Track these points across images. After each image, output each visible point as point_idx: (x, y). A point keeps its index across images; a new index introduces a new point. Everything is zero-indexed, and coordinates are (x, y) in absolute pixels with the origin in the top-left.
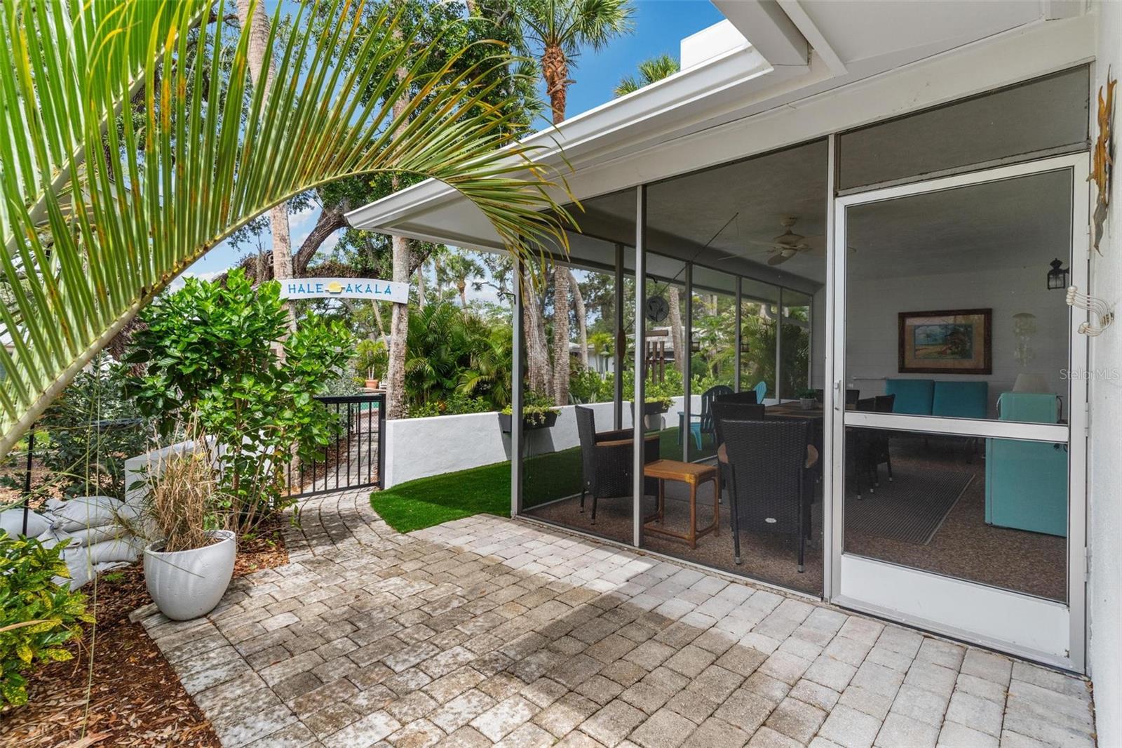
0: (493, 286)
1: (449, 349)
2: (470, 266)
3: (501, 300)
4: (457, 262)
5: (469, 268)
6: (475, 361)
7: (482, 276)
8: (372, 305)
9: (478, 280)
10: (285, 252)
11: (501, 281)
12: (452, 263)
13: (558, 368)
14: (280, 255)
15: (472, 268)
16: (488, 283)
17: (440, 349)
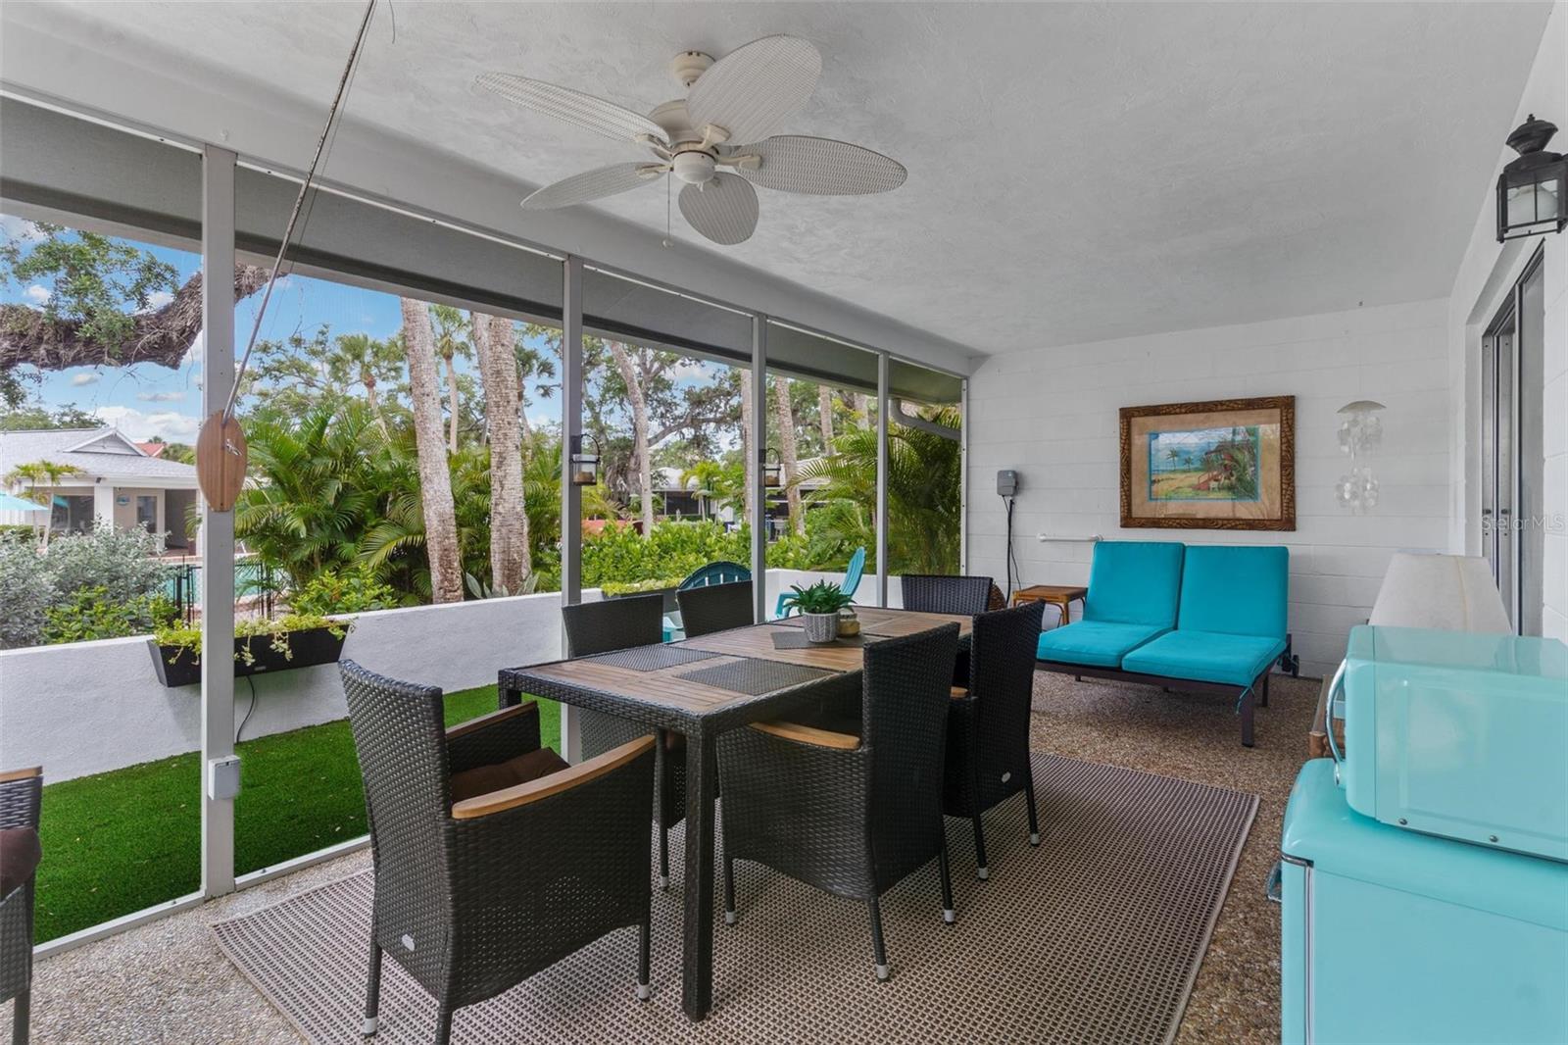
6: (397, 507)
9: (545, 380)
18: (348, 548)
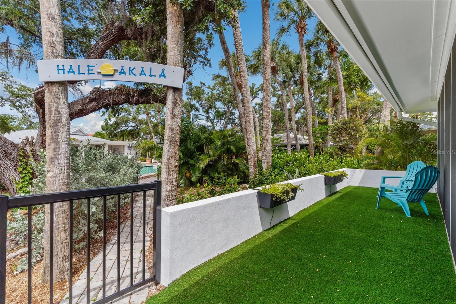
0: (204, 116)
1: (192, 142)
2: (193, 107)
3: (207, 122)
4: (187, 105)
5: (193, 108)
6: (206, 148)
7: (199, 111)
8: (149, 125)
9: (197, 113)
10: (55, 32)
11: (207, 114)
12: (185, 106)
13: (265, 153)
14: (49, 34)
15: (194, 108)
16: (201, 114)
17: (187, 142)
18: (192, 162)
